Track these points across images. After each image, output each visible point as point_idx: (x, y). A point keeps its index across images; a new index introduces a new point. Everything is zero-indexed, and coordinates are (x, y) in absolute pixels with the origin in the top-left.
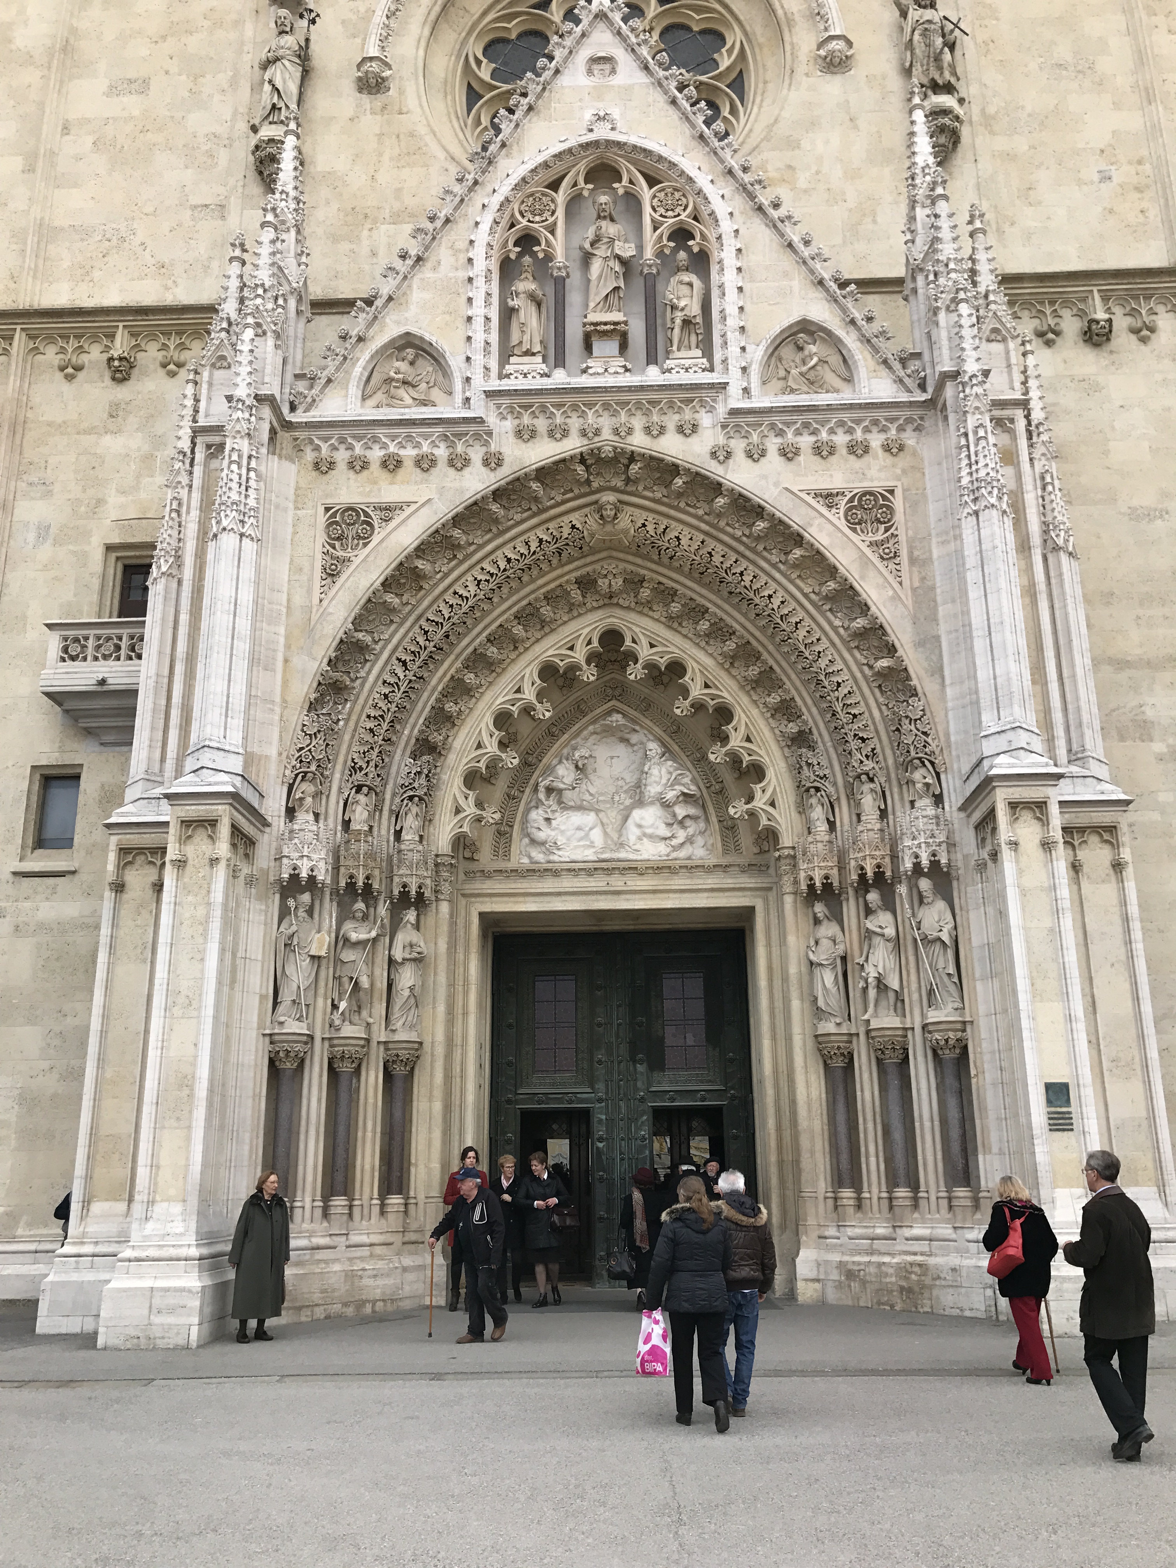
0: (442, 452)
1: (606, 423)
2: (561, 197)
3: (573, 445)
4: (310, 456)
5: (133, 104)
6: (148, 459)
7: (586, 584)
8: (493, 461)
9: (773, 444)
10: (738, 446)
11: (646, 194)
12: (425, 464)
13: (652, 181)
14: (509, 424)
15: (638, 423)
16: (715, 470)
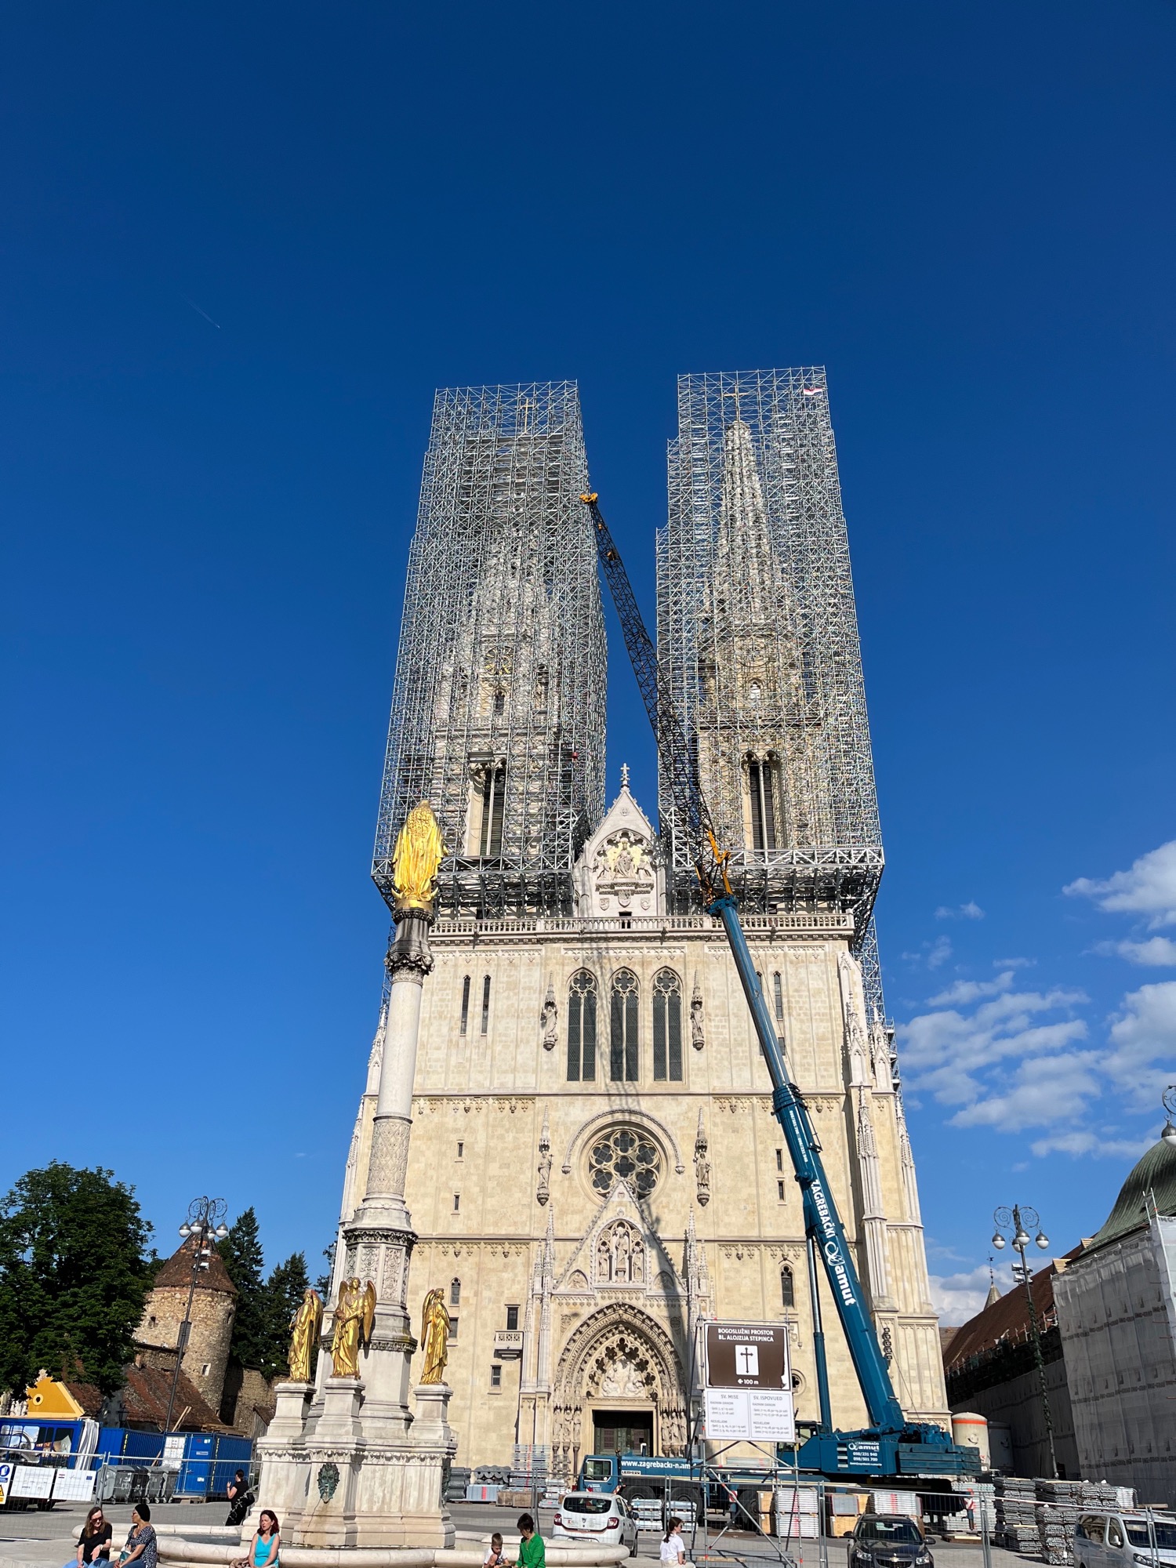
0: (585, 1301)
1: (620, 1295)
2: (612, 1231)
3: (613, 1301)
4: (558, 1301)
5: (506, 1172)
6: (513, 1280)
7: (616, 1329)
8: (596, 1305)
9: (655, 1303)
10: (648, 1303)
11: (630, 1232)
12: (582, 1304)
13: (632, 1228)
14: (600, 1294)
15: (627, 1296)
16: (643, 1309)
